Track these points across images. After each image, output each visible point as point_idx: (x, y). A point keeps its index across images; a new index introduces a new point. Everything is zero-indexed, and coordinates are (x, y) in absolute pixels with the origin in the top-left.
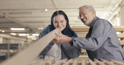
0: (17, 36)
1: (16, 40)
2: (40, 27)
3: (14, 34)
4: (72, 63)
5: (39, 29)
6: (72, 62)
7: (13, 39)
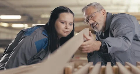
0: (10, 28)
1: (8, 34)
2: (44, 14)
3: (5, 25)
4: (92, 69)
5: (43, 16)
6: (92, 66)
7: (4, 32)
